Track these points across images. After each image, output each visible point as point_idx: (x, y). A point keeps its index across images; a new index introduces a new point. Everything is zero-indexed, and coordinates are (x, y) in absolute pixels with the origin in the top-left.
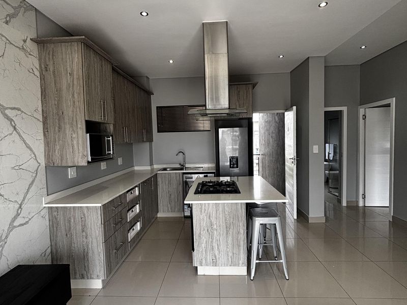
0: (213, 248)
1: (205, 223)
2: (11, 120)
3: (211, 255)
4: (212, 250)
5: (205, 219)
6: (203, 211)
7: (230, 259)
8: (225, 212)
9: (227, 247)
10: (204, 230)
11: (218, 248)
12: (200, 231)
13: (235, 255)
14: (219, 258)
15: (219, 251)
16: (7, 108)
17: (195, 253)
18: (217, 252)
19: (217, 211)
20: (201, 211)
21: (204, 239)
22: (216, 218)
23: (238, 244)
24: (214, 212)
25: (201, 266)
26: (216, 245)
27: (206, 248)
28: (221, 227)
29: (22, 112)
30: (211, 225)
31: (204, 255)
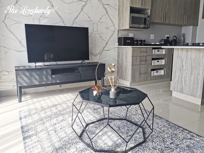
0: (181, 82)
1: (179, 65)
2: (106, 9)
3: (180, 85)
4: (181, 83)
5: (179, 63)
6: (179, 57)
7: (191, 91)
8: (191, 59)
9: (190, 83)
10: (178, 69)
11: (185, 82)
12: (176, 70)
13: (194, 89)
14: (185, 89)
15: (185, 85)
16: (105, 5)
17: (172, 82)
18: (184, 85)
19: (187, 57)
20: (178, 57)
21: (177, 75)
22: (186, 63)
23: (197, 82)
24: (185, 59)
25: (174, 91)
26: (184, 80)
27: (178, 80)
28: (188, 69)
29: (110, 6)
30: (182, 67)
31: (177, 85)
